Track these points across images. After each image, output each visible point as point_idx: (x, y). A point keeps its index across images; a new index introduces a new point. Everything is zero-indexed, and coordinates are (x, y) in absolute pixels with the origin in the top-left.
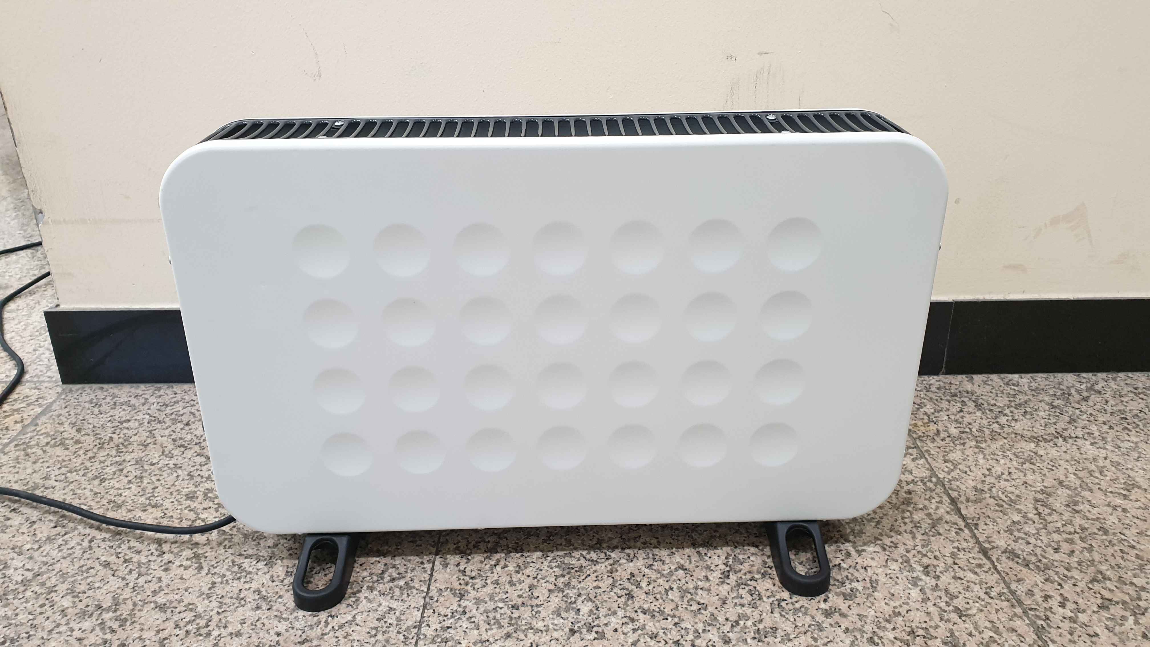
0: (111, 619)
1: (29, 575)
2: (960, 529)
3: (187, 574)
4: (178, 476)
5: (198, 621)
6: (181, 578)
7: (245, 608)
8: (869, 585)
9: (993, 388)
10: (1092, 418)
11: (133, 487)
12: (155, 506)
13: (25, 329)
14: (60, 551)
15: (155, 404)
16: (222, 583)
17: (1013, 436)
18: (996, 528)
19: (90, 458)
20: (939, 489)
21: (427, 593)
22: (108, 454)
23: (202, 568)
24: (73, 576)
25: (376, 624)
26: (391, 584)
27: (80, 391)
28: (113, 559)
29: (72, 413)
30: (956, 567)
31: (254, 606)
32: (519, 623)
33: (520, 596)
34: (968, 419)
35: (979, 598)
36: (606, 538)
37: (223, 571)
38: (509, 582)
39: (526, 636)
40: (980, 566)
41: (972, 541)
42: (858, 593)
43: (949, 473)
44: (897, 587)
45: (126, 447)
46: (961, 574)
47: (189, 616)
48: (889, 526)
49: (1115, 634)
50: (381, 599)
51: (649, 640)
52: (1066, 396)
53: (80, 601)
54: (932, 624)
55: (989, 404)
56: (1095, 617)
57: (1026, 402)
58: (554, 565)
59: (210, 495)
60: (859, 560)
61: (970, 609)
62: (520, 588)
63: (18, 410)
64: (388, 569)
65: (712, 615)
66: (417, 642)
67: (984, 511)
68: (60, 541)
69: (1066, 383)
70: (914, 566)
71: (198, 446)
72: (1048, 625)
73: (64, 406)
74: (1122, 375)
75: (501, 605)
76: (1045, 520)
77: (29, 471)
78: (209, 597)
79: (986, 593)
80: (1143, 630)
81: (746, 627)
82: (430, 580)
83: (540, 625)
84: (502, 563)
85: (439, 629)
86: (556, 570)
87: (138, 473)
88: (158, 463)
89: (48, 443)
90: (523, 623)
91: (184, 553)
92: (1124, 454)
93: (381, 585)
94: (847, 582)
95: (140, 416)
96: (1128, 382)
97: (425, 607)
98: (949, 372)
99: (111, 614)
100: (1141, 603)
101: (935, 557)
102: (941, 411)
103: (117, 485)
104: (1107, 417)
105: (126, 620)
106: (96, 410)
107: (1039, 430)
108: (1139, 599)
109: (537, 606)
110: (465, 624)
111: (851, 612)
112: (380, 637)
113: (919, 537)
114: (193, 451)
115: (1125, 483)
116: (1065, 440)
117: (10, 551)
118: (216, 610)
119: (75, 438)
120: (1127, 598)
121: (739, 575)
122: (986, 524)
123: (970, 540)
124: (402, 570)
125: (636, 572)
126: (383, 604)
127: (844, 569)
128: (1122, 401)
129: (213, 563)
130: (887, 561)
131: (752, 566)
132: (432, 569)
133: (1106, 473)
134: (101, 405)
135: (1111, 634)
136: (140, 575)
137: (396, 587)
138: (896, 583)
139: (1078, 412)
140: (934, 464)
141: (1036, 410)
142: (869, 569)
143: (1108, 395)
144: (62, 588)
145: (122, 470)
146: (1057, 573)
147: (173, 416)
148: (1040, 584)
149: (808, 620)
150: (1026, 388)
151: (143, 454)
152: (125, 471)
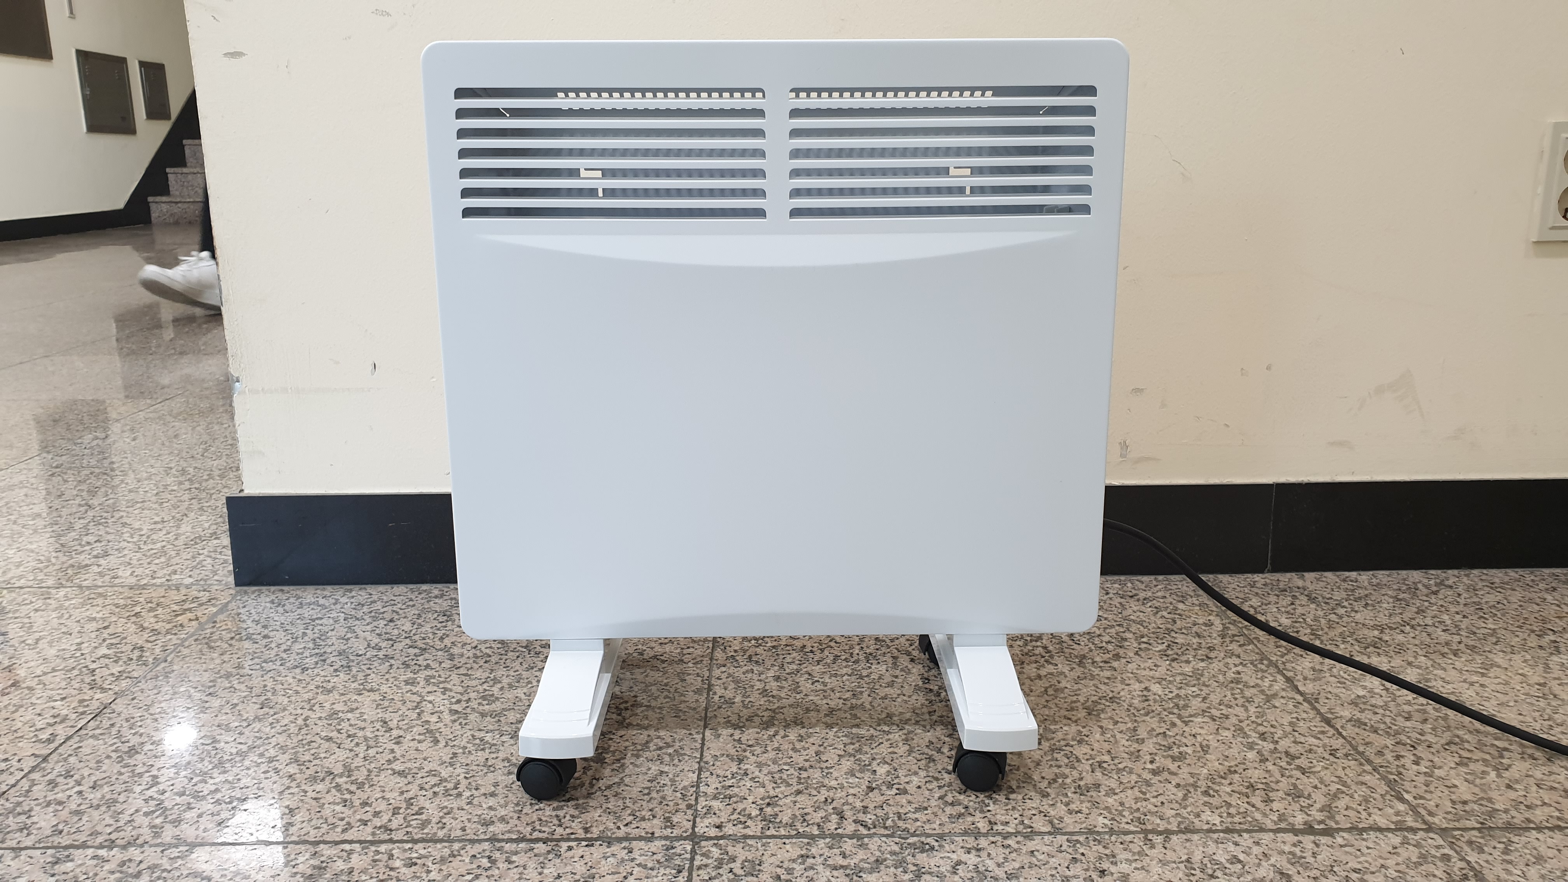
0: (346, 783)
1: (244, 748)
2: (1298, 703)
3: (422, 746)
4: (391, 665)
5: (444, 784)
6: (417, 750)
7: (495, 773)
8: (1200, 749)
9: (1328, 584)
10: (1443, 609)
11: (342, 675)
12: (371, 690)
13: (176, 539)
14: (272, 728)
15: (349, 604)
16: (464, 753)
17: (1354, 624)
18: (1339, 702)
19: (285, 651)
20: (1272, 670)
21: (701, 758)
22: (305, 648)
23: (438, 741)
24: (293, 748)
25: (649, 784)
26: (659, 752)
27: (257, 593)
28: (334, 734)
29: (253, 611)
30: (1296, 734)
31: (506, 772)
32: (809, 782)
33: (806, 760)
34: (1300, 610)
35: (1324, 758)
36: (897, 713)
37: (462, 744)
38: (792, 749)
39: (819, 792)
40: (1323, 732)
41: (1312, 714)
42: (1187, 756)
43: (1282, 656)
44: (1231, 750)
45: (323, 640)
46: (1302, 739)
47: (434, 780)
48: (1218, 701)
49: (1476, 786)
50: (650, 764)
51: (957, 794)
52: (1413, 590)
53: (308, 768)
54: (1274, 780)
55: (1323, 598)
56: (1452, 772)
57: (1366, 596)
58: (840, 735)
59: (432, 680)
60: (1186, 729)
61: (1314, 767)
62: (805, 753)
63: (190, 610)
64: (652, 740)
65: (1025, 774)
66: (696, 799)
67: (1325, 687)
68: (271, 720)
69: (1411, 579)
70: (1248, 733)
71: (408, 640)
72: (1401, 779)
73: (241, 605)
74: (1476, 572)
75: (786, 767)
76: (1393, 694)
77: (218, 661)
78: (451, 764)
79: (1331, 754)
80: (1507, 782)
81: (1065, 784)
82: (702, 748)
83: (833, 783)
84: (782, 733)
85: (720, 788)
86: (843, 738)
87: (344, 663)
88: (365, 654)
89: (232, 638)
90: (814, 781)
91: (415, 730)
92: (1480, 639)
93: (648, 753)
94: (1175, 748)
95: (334, 615)
96: (1484, 577)
97: (700, 770)
98: (1274, 570)
99: (344, 779)
100: (1503, 761)
101: (1272, 726)
102: (1269, 604)
103: (322, 673)
104: (1461, 608)
105: (364, 784)
106: (280, 609)
107: (1383, 620)
108: (1502, 757)
109: (827, 768)
110: (748, 784)
111: (1181, 771)
112: (654, 795)
113: (1252, 709)
114: (403, 644)
115: (1482, 663)
116: (1412, 627)
117: (214, 728)
118: (463, 775)
119: (263, 634)
120: (1488, 757)
121: (1052, 742)
122: (1327, 698)
123: (1310, 711)
124: (669, 740)
125: (934, 740)
126: (653, 768)
127: (1171, 737)
128: (1476, 594)
129: (449, 737)
130: (1217, 729)
131: (1066, 734)
132: (703, 739)
133: (1461, 655)
134: (284, 606)
135: (1471, 786)
136: (368, 747)
137: (666, 754)
138: (1230, 747)
139: (1426, 604)
140: (1264, 649)
141: (1378, 602)
142: (1198, 736)
143: (1460, 590)
144: (285, 758)
145: (324, 661)
146: (1409, 737)
147: (373, 614)
148: (1391, 747)
149: (1134, 777)
150: (1366, 584)
151: (346, 647)
152: (328, 661)
